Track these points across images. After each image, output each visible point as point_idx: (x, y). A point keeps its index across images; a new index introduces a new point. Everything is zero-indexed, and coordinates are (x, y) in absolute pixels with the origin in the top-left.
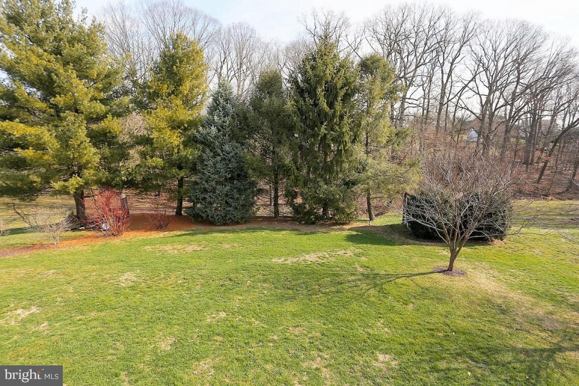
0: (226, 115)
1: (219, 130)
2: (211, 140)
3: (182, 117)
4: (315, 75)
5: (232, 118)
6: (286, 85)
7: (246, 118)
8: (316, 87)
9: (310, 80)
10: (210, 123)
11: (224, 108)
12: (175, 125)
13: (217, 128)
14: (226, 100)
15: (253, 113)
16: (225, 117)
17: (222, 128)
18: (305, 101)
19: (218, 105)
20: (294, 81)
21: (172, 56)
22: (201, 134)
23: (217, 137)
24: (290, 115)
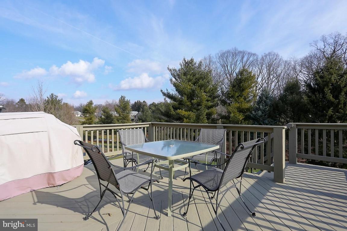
0: (266, 105)
1: (263, 113)
2: (258, 117)
3: (243, 107)
4: (323, 81)
5: (270, 107)
6: (303, 88)
7: (277, 106)
8: (324, 88)
9: (319, 84)
10: (257, 109)
11: (265, 102)
12: (241, 110)
13: (262, 112)
14: (266, 98)
15: (281, 104)
16: (266, 106)
17: (265, 112)
18: (316, 97)
19: (262, 100)
20: (308, 86)
21: (240, 79)
22: (253, 115)
23: (261, 116)
24: (306, 105)
